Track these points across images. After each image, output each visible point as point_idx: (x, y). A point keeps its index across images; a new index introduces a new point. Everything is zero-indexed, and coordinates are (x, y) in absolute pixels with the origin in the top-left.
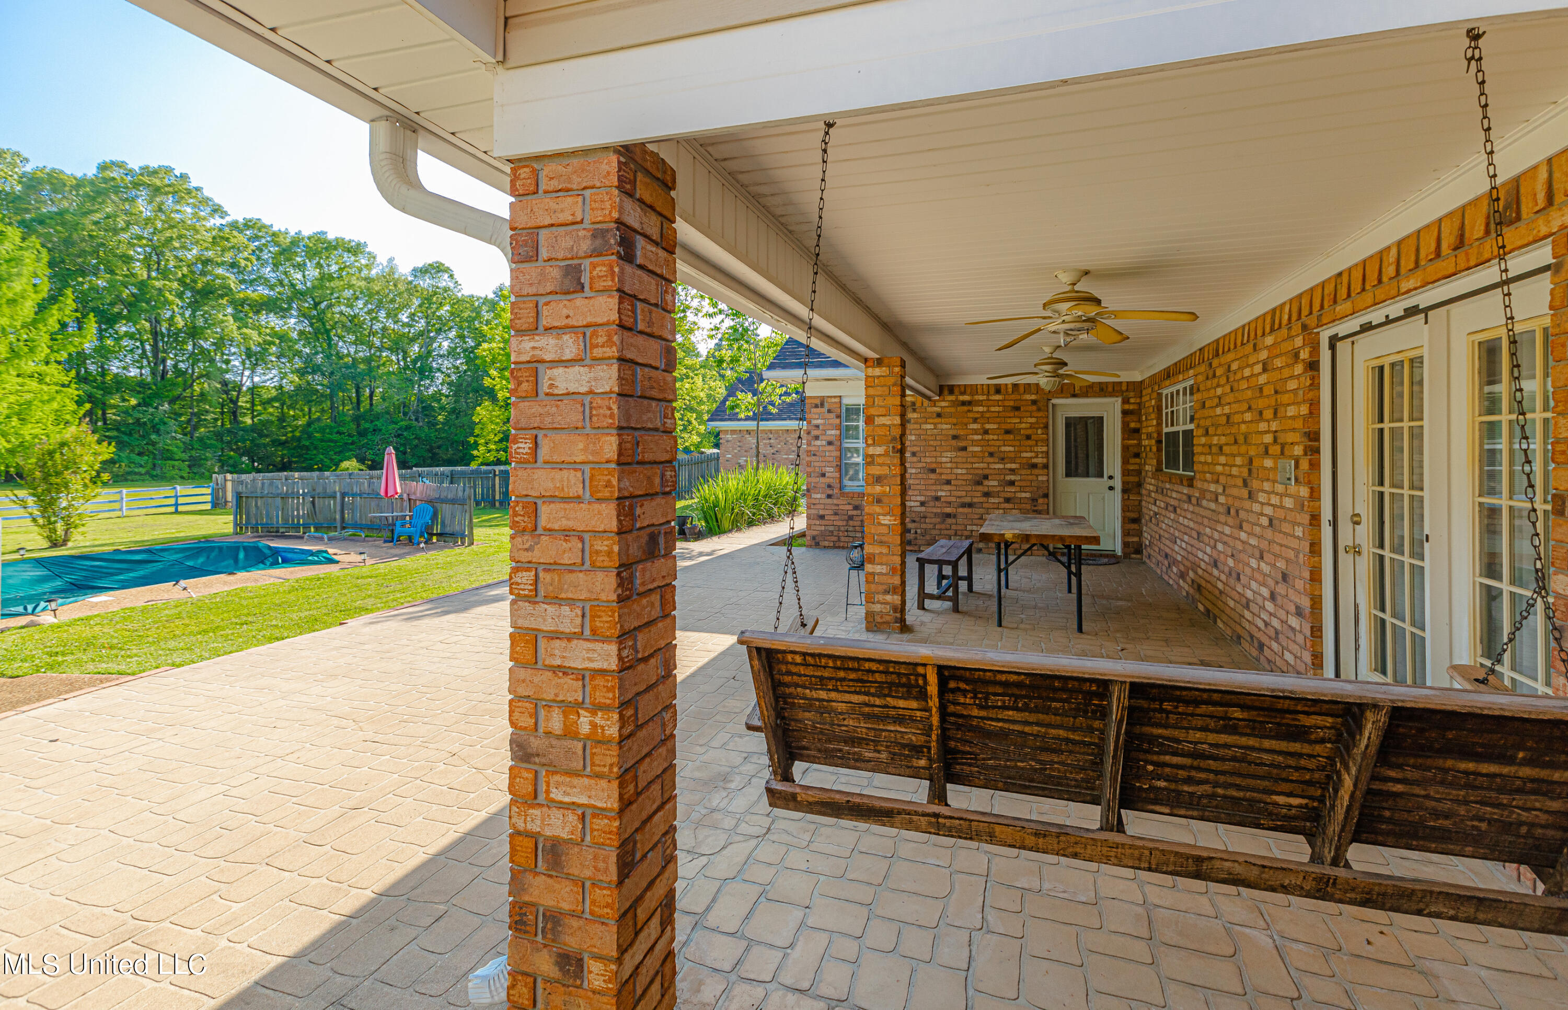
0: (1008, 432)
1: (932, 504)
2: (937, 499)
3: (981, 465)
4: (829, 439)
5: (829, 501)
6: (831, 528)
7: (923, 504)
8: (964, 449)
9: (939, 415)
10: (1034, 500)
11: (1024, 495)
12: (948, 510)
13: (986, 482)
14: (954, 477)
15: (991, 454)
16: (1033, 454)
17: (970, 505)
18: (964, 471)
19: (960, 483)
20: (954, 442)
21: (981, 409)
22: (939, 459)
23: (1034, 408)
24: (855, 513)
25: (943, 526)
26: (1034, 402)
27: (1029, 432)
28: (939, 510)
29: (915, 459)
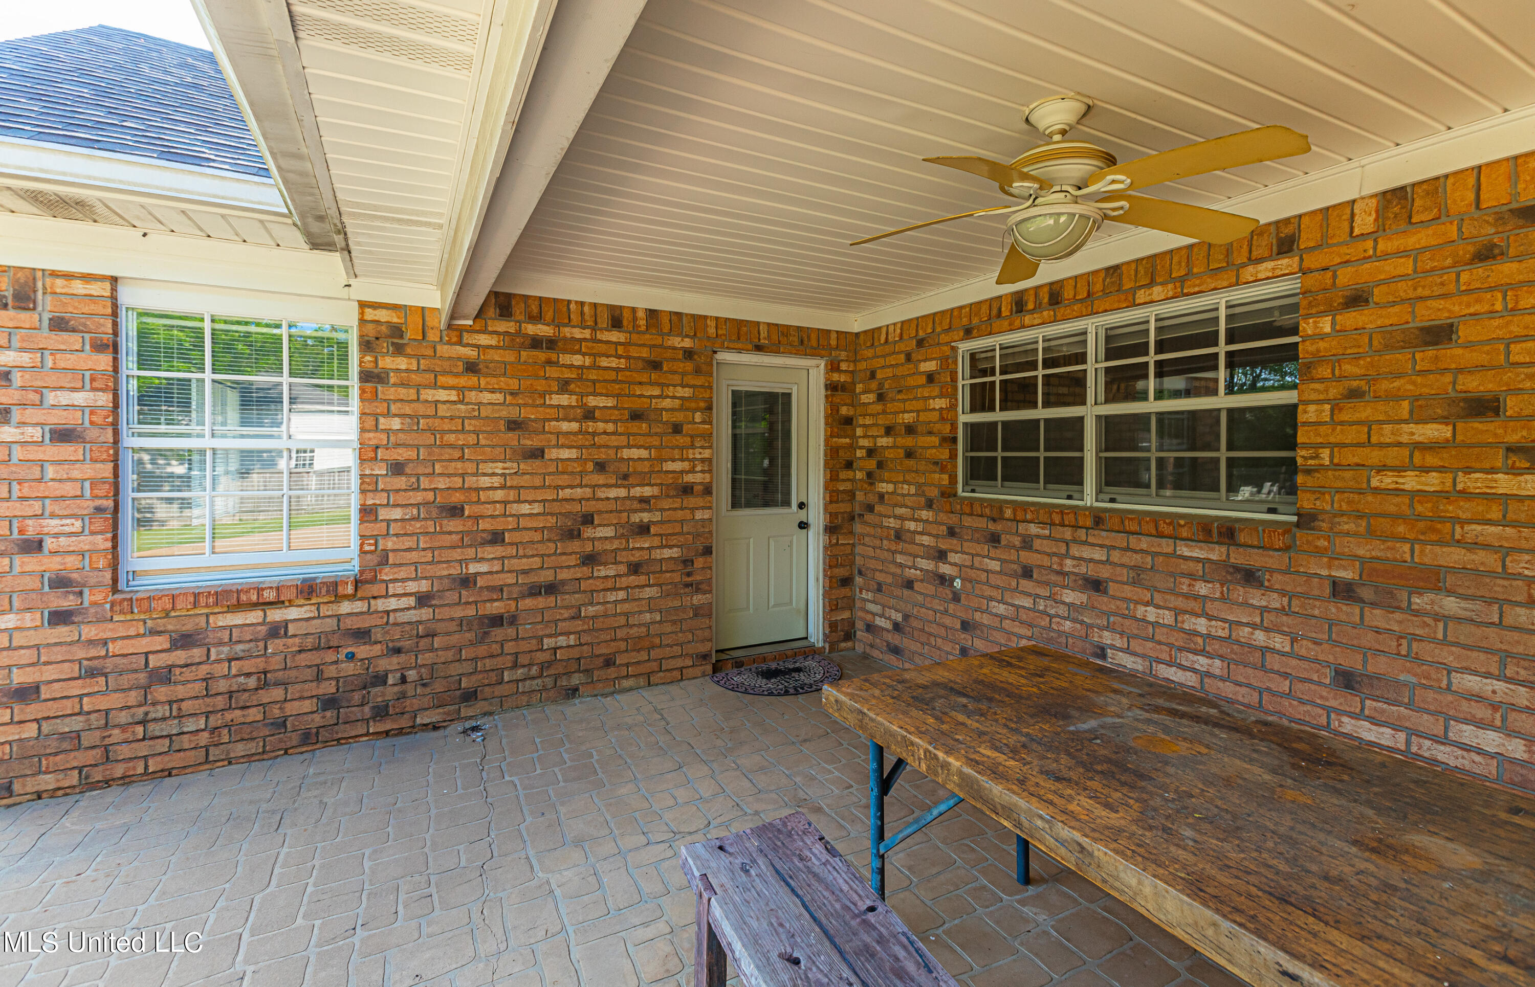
0: (636, 416)
1: (452, 597)
2: (467, 581)
3: (579, 492)
4: (58, 419)
5: (63, 632)
6: (76, 724)
7: (423, 600)
8: (538, 453)
9: (471, 368)
10: (687, 562)
11: (667, 553)
12: (496, 608)
13: (588, 532)
14: (511, 523)
15: (601, 467)
16: (686, 465)
17: (551, 589)
18: (537, 508)
19: (527, 536)
20: (512, 438)
21: (577, 360)
22: (471, 481)
23: (689, 366)
24: (180, 656)
25: (482, 650)
26: (689, 354)
27: (679, 417)
28: (471, 611)
29: (401, 482)
